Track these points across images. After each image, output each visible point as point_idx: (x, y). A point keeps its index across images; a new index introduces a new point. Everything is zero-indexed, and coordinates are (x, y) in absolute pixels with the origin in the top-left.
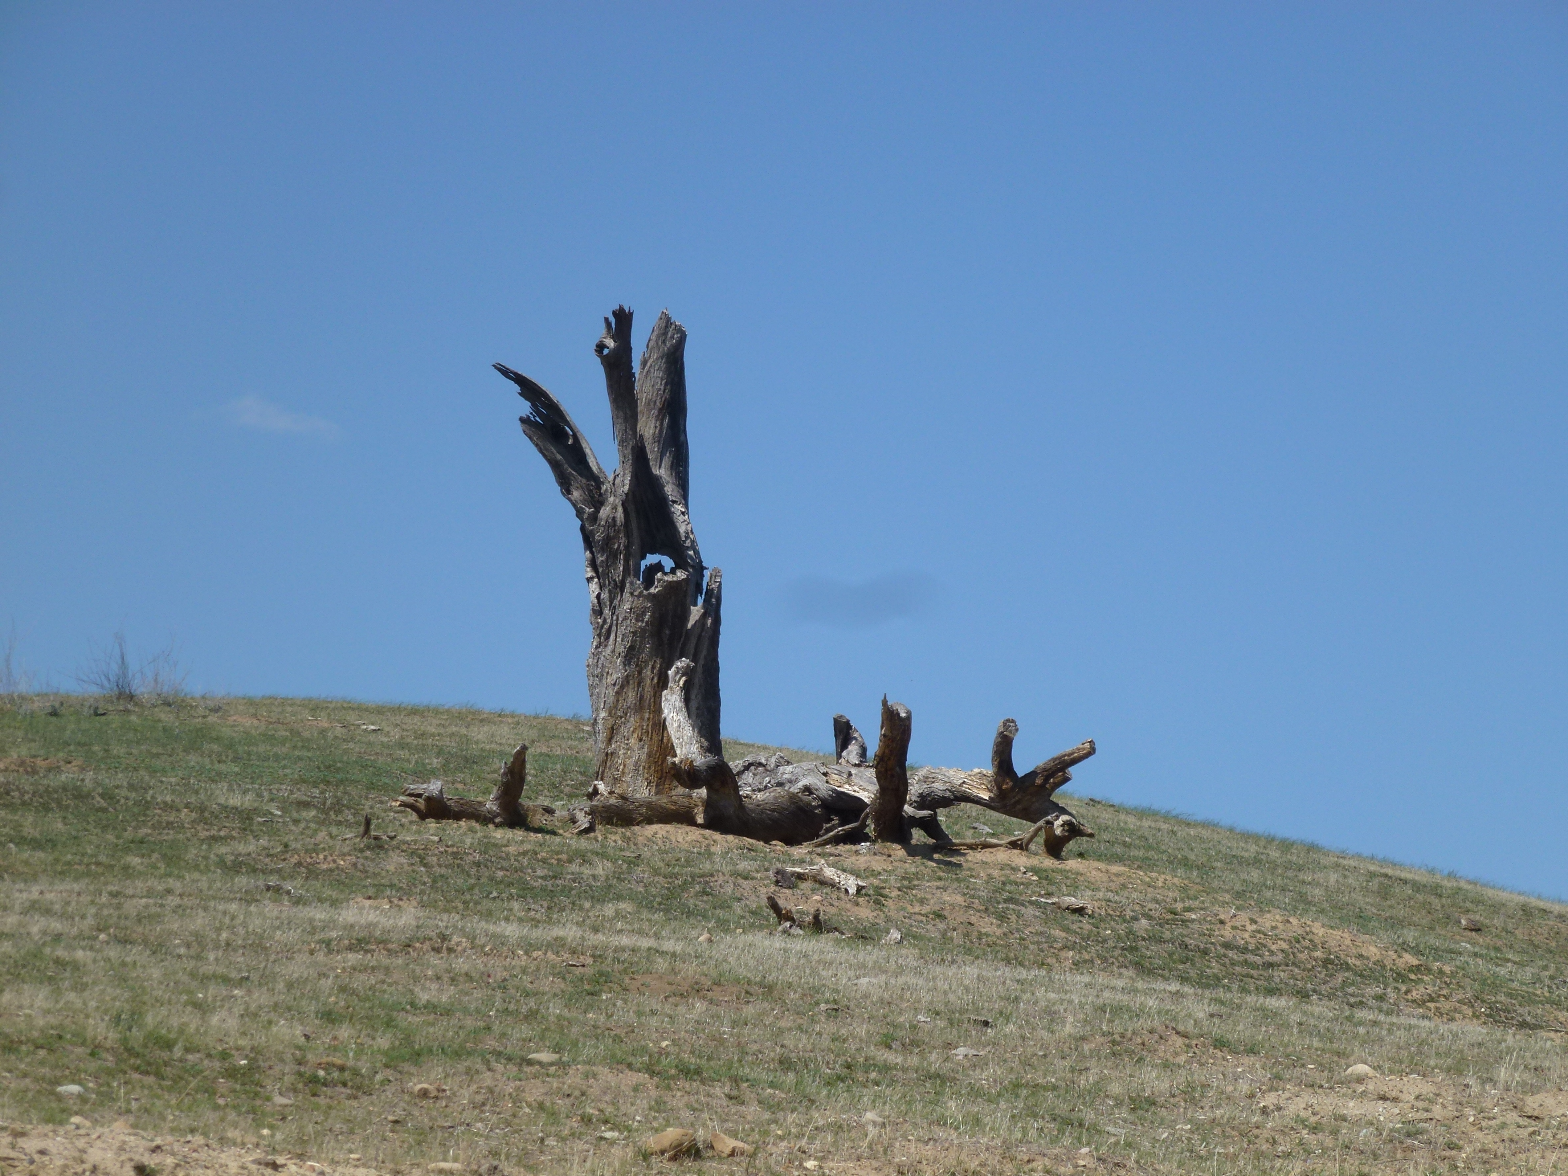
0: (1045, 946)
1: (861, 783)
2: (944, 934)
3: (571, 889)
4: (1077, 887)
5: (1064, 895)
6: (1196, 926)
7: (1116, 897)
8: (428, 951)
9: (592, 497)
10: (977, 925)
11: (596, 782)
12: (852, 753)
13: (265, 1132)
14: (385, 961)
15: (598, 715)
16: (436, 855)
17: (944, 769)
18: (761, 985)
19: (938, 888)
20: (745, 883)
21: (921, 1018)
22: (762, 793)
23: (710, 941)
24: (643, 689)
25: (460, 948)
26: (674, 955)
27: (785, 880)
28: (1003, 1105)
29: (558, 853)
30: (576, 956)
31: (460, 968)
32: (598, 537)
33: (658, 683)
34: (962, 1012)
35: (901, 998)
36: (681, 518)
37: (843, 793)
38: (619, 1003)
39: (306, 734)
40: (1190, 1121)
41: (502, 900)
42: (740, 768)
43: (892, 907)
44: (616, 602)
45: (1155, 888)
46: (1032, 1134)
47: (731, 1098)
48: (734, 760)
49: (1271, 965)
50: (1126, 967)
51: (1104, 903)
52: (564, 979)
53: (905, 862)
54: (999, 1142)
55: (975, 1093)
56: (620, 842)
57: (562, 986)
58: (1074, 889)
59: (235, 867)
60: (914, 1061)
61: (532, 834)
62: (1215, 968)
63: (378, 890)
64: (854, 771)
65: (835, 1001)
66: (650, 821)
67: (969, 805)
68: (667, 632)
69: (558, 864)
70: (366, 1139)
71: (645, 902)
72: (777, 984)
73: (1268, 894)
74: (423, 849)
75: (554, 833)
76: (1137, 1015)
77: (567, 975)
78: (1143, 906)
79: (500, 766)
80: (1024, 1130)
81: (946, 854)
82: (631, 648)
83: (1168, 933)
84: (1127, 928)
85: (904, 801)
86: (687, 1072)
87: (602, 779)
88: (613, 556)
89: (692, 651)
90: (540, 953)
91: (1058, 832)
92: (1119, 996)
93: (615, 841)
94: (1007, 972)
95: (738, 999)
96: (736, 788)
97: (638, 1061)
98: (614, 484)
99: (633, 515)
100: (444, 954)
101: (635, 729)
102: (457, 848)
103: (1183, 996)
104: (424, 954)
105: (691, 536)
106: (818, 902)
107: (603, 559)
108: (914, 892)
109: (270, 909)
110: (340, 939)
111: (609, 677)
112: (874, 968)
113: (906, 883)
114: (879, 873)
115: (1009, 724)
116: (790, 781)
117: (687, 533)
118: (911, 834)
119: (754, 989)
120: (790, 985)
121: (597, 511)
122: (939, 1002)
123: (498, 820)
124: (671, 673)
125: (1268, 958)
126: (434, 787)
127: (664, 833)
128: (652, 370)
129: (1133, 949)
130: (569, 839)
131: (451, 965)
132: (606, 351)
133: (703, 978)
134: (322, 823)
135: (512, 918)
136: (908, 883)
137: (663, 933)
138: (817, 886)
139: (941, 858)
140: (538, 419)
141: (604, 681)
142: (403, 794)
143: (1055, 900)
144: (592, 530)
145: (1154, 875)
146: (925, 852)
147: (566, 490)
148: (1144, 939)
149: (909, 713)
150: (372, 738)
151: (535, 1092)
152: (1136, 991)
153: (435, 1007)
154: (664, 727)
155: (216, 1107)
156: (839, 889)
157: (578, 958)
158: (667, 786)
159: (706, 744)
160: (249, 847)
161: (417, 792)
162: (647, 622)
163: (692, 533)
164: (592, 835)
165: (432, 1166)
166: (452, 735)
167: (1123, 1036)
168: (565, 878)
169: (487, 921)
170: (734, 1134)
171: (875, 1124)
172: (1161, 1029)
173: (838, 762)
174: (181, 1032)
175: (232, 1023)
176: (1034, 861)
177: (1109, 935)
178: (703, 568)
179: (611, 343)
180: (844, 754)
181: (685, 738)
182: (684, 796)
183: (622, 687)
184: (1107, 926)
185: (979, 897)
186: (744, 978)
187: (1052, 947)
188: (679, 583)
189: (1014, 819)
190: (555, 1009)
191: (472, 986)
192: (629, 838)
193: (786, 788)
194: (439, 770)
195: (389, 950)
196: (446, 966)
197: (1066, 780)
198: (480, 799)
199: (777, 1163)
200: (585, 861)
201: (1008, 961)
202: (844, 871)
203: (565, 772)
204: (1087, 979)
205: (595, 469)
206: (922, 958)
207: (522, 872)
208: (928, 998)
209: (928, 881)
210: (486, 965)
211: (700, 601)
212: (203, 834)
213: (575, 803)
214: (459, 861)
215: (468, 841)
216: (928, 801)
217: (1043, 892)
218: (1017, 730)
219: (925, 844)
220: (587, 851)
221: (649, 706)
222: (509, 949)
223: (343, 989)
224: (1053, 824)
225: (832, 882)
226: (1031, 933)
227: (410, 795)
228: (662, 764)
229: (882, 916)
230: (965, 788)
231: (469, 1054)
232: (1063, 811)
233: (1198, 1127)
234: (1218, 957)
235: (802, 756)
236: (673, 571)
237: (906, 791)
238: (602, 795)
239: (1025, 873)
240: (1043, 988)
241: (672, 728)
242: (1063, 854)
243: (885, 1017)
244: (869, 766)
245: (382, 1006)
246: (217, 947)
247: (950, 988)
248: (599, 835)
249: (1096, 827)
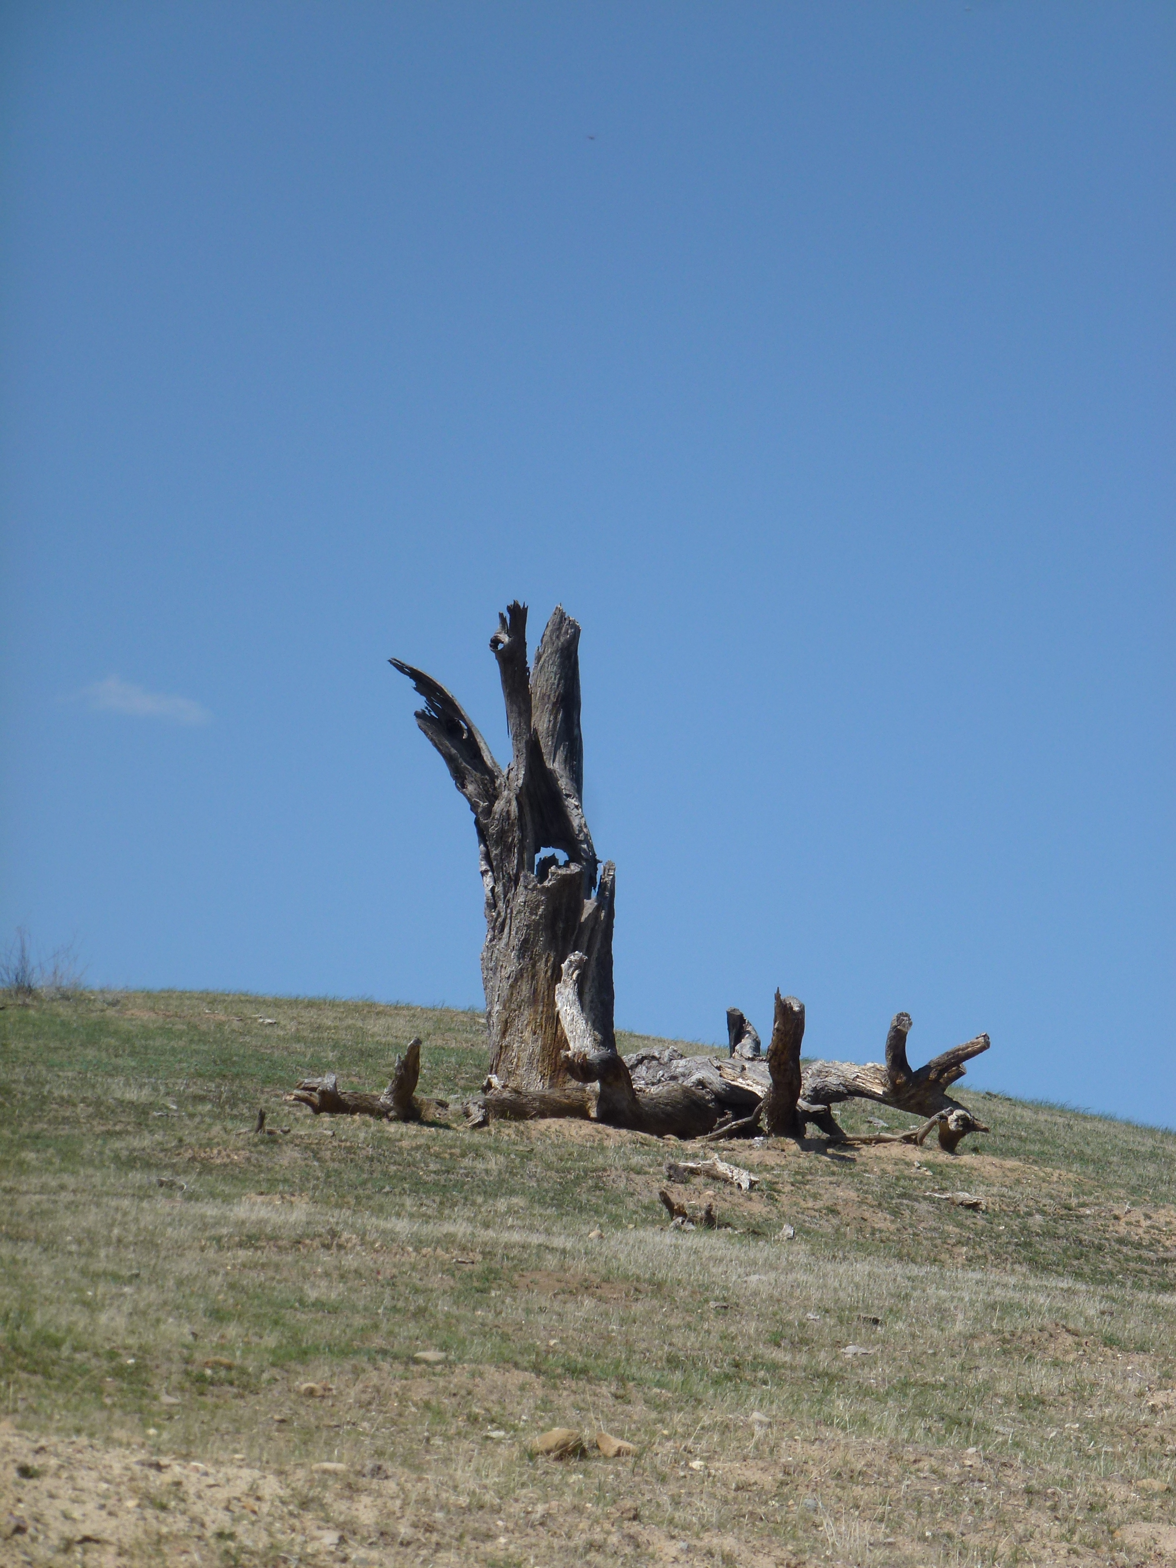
0: (939, 1241)
1: (755, 1077)
2: (837, 1231)
3: (464, 1184)
4: (971, 1182)
5: (958, 1190)
6: (1091, 1222)
7: (1010, 1193)
8: (317, 1248)
9: (487, 791)
10: (869, 1220)
11: (490, 1076)
12: (746, 1046)
13: (152, 1431)
14: (275, 1258)
15: (492, 1008)
16: (330, 1149)
17: (838, 1063)
18: (650, 1282)
19: (831, 1183)
20: (639, 1179)
21: (810, 1315)
22: (656, 1087)
23: (601, 1237)
24: (537, 982)
25: (350, 1245)
26: (564, 1252)
27: (678, 1175)
28: (891, 1403)
29: (451, 1147)
30: (465, 1253)
31: (350, 1265)
32: (493, 830)
33: (552, 975)
34: (852, 1309)
35: (791, 1295)
36: (575, 812)
37: (737, 1087)
38: (508, 1300)
39: (204, 1027)
40: (1078, 1420)
41: (395, 1195)
42: (633, 1061)
43: (785, 1202)
44: (510, 895)
45: (1050, 1183)
46: (919, 1433)
47: (617, 1397)
48: (627, 1052)
49: (1165, 1261)
50: (1020, 1263)
51: (997, 1199)
52: (453, 1276)
53: (799, 1157)
54: (885, 1442)
55: (864, 1392)
56: (513, 1136)
57: (452, 1283)
58: (968, 1183)
59: (129, 1162)
60: (802, 1359)
61: (425, 1128)
62: (1110, 1263)
63: (271, 1185)
64: (747, 1065)
65: (724, 1299)
66: (543, 1115)
67: (864, 1099)
68: (561, 925)
69: (451, 1158)
70: (252, 1439)
71: (538, 1198)
72: (666, 1281)
73: (1164, 1189)
74: (317, 1144)
75: (447, 1127)
76: (1027, 1313)
77: (456, 1272)
78: (1037, 1202)
79: (395, 1059)
80: (912, 1432)
81: (840, 1149)
82: (525, 941)
83: (1062, 1228)
84: (1020, 1223)
85: (798, 1096)
86: (575, 1372)
87: (496, 1073)
88: (508, 849)
89: (585, 945)
90: (429, 1249)
91: (952, 1126)
92: (1011, 1294)
93: (508, 1135)
94: (898, 1268)
95: (627, 1296)
96: (629, 1082)
97: (524, 1361)
98: (508, 778)
99: (527, 809)
100: (334, 1250)
101: (529, 1023)
102: (351, 1142)
103: (1075, 1293)
104: (314, 1250)
105: (585, 830)
106: (710, 1197)
107: (497, 852)
108: (807, 1187)
109: (162, 1205)
110: (231, 1236)
111: (503, 970)
112: (764, 1265)
113: (799, 1178)
114: (773, 1168)
115: (903, 1018)
116: (683, 1075)
117: (581, 827)
118: (805, 1128)
119: (644, 1286)
120: (679, 1282)
121: (492, 804)
122: (829, 1299)
123: (392, 1114)
124: (564, 966)
125: (1162, 1254)
126: (328, 1081)
127: (557, 1127)
128: (546, 665)
129: (1027, 1245)
130: (463, 1133)
131: (340, 1262)
132: (500, 646)
133: (592, 1275)
134: (216, 1117)
135: (403, 1213)
136: (801, 1178)
137: (554, 1229)
138: (710, 1181)
139: (835, 1152)
140: (433, 713)
141: (498, 974)
142: (298, 1087)
143: (948, 1195)
144: (486, 824)
145: (1048, 1170)
146: (819, 1147)
147: (461, 783)
148: (1038, 1235)
149: (802, 1007)
150: (268, 1031)
151: (421, 1391)
152: (1027, 1288)
153: (323, 1304)
154: (558, 1021)
155: (103, 1407)
156: (732, 1183)
157: (468, 1254)
158: (560, 1079)
159: (599, 1037)
160: (144, 1142)
161: (311, 1086)
162: (541, 915)
163: (586, 827)
164: (486, 1128)
165: (315, 1466)
166: (348, 1027)
167: (1013, 1334)
168: (458, 1173)
169: (378, 1217)
170: (620, 1434)
171: (761, 1423)
172: (1051, 1327)
173: (731, 1056)
174: (69, 1331)
175: (121, 1322)
176: (929, 1156)
177: (1003, 1230)
178: (597, 862)
179: (505, 638)
180: (737, 1047)
181: (579, 1031)
182: (577, 1089)
183: (516, 980)
184: (1001, 1221)
185: (873, 1192)
186: (633, 1275)
187: (945, 1243)
188: (572, 877)
189: (910, 1114)
190: (444, 1306)
191: (361, 1283)
192: (522, 1132)
193: (680, 1082)
194: (334, 1063)
195: (279, 1247)
196: (336, 1263)
197: (961, 1074)
198: (375, 1093)
199: (663, 1463)
200: (478, 1155)
201: (900, 1257)
202: (737, 1165)
203: (460, 1066)
204: (978, 1276)
205: (489, 763)
206: (813, 1254)
207: (415, 1166)
208: (818, 1295)
209: (821, 1176)
210: (375, 1262)
211: (594, 894)
212: (99, 1129)
213: (470, 1096)
214: (352, 1156)
215: (362, 1135)
216: (823, 1096)
217: (937, 1187)
218: (910, 1024)
219: (819, 1138)
220: (480, 1145)
221: (543, 998)
222: (399, 1246)
223: (232, 1286)
224: (947, 1119)
225: (724, 1177)
226: (924, 1228)
227: (305, 1089)
228: (556, 1057)
229: (775, 1211)
230: (859, 1082)
231: (356, 1352)
232: (957, 1106)
233: (1086, 1425)
234: (1113, 1253)
235: (696, 1049)
236: (567, 865)
237: (800, 1085)
238: (496, 1089)
239: (919, 1168)
240: (934, 1286)
241: (565, 1022)
242: (958, 1148)
243: (775, 1314)
244: (762, 1060)
245: (270, 1303)
246: (108, 1244)
247: (840, 1286)
248: (493, 1129)
249: (992, 1122)
